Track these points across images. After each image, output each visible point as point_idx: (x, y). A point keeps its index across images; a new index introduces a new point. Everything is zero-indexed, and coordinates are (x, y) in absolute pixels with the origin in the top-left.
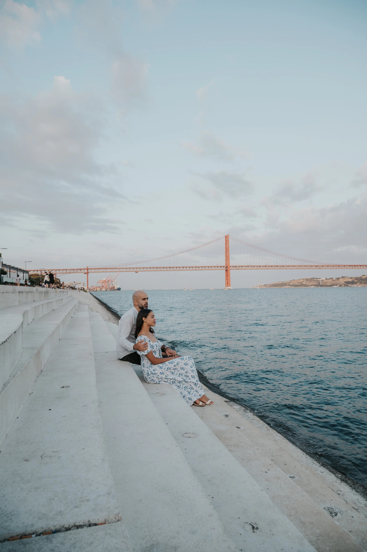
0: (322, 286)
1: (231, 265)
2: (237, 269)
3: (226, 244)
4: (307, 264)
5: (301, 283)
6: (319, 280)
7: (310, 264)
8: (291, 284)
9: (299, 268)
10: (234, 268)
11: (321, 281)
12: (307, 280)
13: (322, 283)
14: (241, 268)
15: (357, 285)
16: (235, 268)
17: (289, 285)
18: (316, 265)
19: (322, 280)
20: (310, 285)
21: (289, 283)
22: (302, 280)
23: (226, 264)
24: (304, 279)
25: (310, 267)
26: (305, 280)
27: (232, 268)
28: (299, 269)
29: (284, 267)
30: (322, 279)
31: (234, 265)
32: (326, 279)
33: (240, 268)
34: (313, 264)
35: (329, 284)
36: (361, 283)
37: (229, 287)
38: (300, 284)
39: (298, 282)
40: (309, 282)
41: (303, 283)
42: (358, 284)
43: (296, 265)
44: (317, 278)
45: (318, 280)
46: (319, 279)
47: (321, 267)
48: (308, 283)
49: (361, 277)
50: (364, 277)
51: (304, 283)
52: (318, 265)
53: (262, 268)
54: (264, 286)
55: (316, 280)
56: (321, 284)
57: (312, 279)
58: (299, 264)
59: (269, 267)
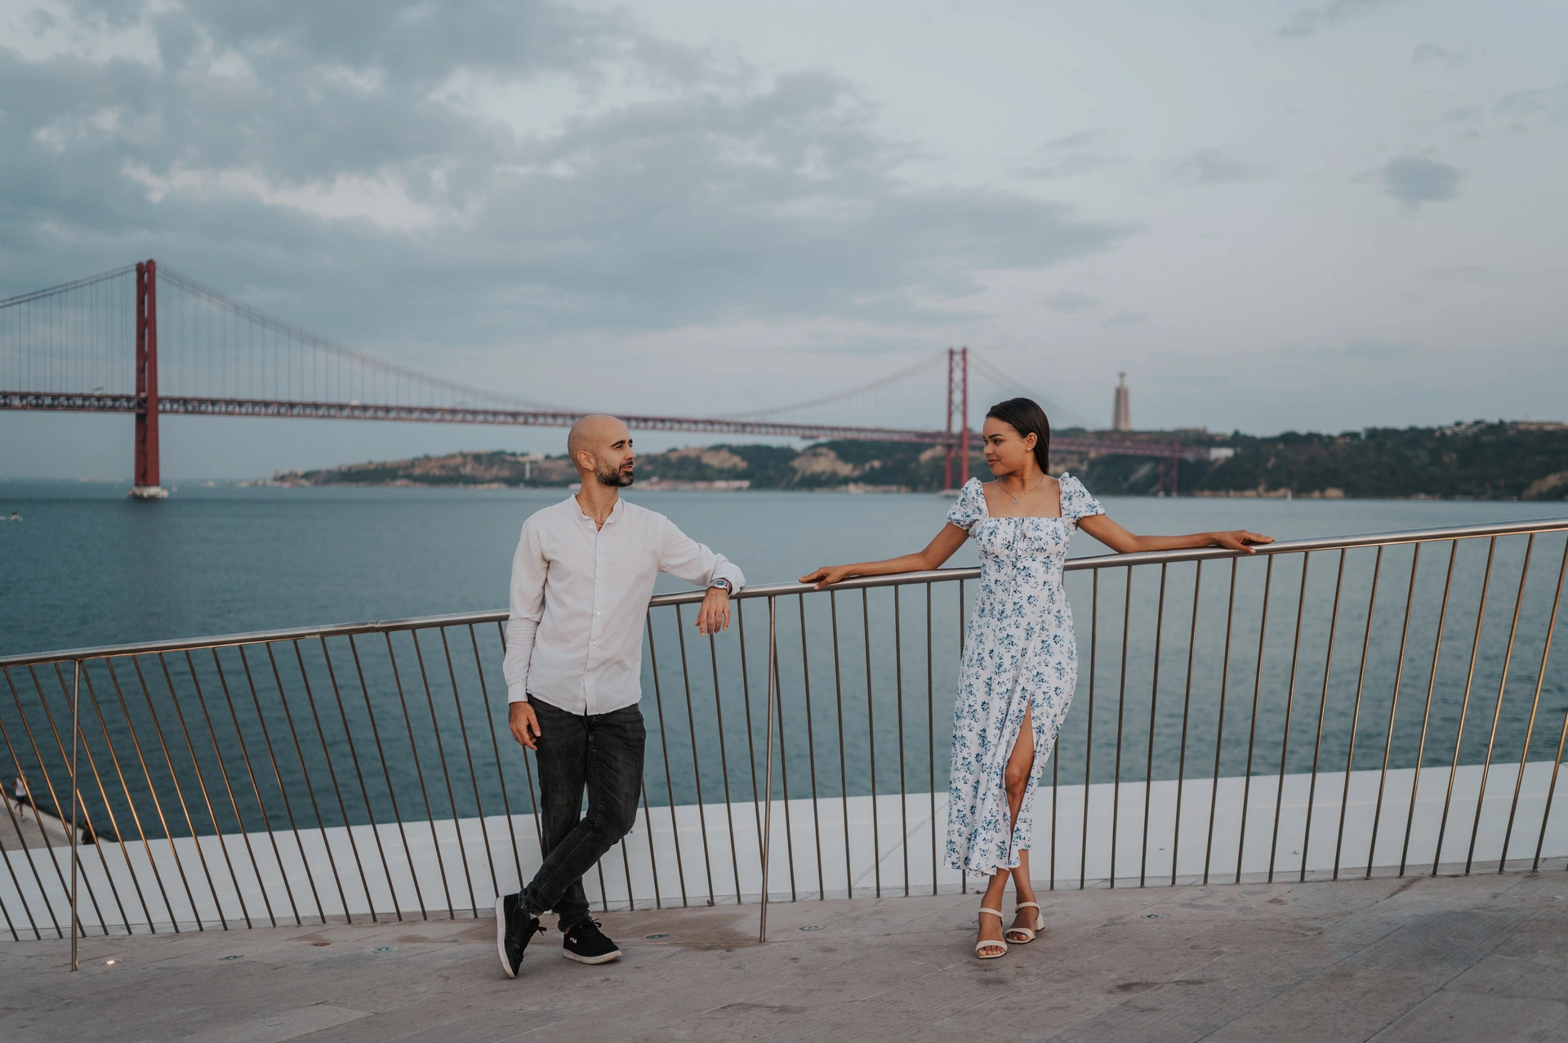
0: (533, 483)
1: (162, 392)
2: (187, 412)
3: (140, 302)
4: (480, 405)
5: (456, 468)
6: (521, 459)
7: (491, 406)
8: (417, 471)
9: (448, 417)
10: (175, 406)
11: (528, 467)
12: (477, 458)
13: (532, 470)
14: (210, 408)
15: (652, 484)
16: (182, 409)
17: (409, 477)
18: (511, 408)
19: (532, 462)
20: (488, 476)
21: (406, 468)
22: (459, 460)
23: (140, 389)
24: (464, 456)
25: (490, 418)
26: (469, 459)
27: (168, 407)
28: (451, 421)
29: (393, 414)
30: (532, 457)
31: (176, 394)
32: (548, 457)
33: (203, 408)
34: (501, 407)
35: (555, 477)
36: (663, 477)
37: (152, 491)
38: (451, 473)
39: (443, 467)
40: (482, 467)
41: (463, 471)
42: (655, 479)
43: (437, 404)
44: (514, 454)
45: (518, 463)
46: (523, 455)
47: (531, 420)
48: (480, 472)
49: (664, 455)
50: (674, 456)
51: (467, 470)
52: (521, 409)
53: (301, 411)
54: (307, 476)
55: (510, 462)
56: (528, 475)
57: (495, 458)
58: (448, 405)
59: (332, 412)
